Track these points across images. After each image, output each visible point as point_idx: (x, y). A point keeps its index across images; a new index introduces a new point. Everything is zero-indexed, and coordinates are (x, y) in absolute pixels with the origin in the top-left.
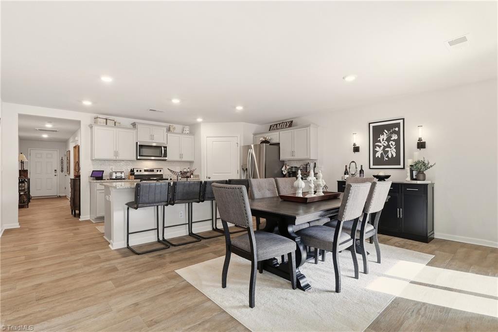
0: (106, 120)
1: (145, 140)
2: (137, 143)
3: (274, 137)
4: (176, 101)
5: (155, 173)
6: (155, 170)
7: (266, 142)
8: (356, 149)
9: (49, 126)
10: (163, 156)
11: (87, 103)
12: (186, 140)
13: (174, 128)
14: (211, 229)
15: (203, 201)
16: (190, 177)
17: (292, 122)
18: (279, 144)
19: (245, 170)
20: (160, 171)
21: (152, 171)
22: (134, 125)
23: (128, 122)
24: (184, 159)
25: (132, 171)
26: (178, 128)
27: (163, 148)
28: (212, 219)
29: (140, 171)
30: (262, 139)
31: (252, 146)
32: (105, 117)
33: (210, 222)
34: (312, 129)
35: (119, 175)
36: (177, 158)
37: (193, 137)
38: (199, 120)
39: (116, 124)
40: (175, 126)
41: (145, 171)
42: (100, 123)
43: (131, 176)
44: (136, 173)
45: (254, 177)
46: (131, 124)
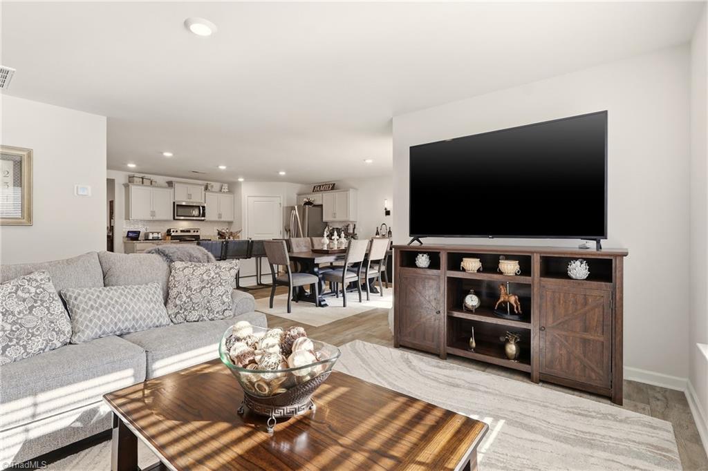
0: (143, 179)
1: (182, 199)
2: (174, 203)
3: (317, 198)
4: (222, 167)
5: (192, 233)
6: (192, 231)
7: (309, 203)
8: (388, 213)
10: (201, 216)
11: (131, 166)
12: (225, 199)
13: (212, 186)
14: (256, 284)
15: (250, 258)
17: (334, 184)
18: (322, 205)
19: (287, 230)
20: (197, 232)
21: (189, 231)
22: (170, 183)
23: (161, 180)
24: (222, 219)
25: (169, 231)
26: (216, 186)
27: (201, 208)
28: (257, 276)
29: (177, 231)
30: (305, 200)
31: (296, 207)
32: (142, 175)
33: (255, 277)
34: (351, 193)
35: (155, 235)
36: (216, 218)
37: (232, 196)
38: (241, 180)
39: (152, 183)
40: (213, 183)
41: (182, 231)
42: (137, 182)
43: (167, 237)
44: (173, 234)
45: (298, 236)
46: (166, 183)
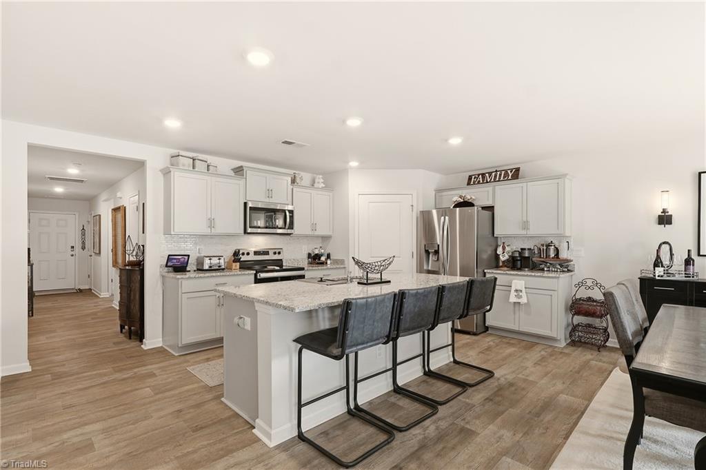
0: (193, 160)
1: (258, 198)
2: (245, 204)
3: (480, 195)
4: (354, 123)
5: (271, 257)
6: (271, 252)
7: (465, 204)
8: (665, 219)
9: (73, 171)
10: (287, 227)
11: (172, 124)
13: (301, 179)
16: (326, 263)
17: (518, 170)
18: (493, 207)
20: (279, 253)
21: (266, 253)
22: (239, 171)
23: (225, 165)
24: (317, 233)
25: (236, 254)
26: (307, 178)
27: (288, 213)
29: (248, 254)
30: (457, 199)
32: (191, 155)
35: (215, 261)
36: (308, 231)
37: (331, 194)
38: (353, 164)
39: (211, 167)
40: (301, 173)
41: (256, 253)
42: (184, 165)
43: (234, 264)
44: (242, 258)
46: (232, 170)
